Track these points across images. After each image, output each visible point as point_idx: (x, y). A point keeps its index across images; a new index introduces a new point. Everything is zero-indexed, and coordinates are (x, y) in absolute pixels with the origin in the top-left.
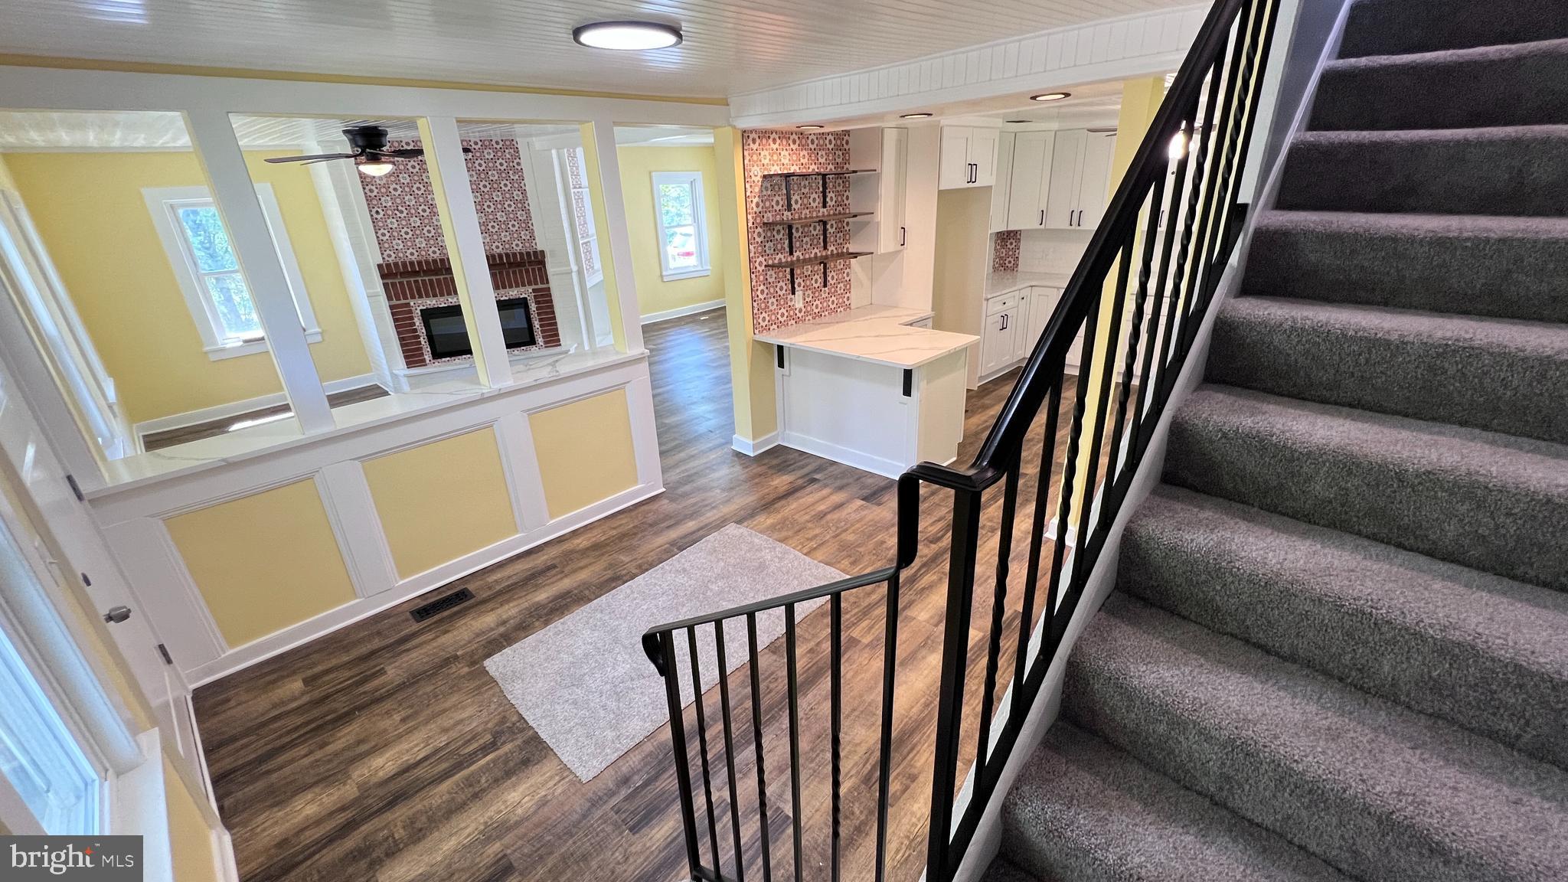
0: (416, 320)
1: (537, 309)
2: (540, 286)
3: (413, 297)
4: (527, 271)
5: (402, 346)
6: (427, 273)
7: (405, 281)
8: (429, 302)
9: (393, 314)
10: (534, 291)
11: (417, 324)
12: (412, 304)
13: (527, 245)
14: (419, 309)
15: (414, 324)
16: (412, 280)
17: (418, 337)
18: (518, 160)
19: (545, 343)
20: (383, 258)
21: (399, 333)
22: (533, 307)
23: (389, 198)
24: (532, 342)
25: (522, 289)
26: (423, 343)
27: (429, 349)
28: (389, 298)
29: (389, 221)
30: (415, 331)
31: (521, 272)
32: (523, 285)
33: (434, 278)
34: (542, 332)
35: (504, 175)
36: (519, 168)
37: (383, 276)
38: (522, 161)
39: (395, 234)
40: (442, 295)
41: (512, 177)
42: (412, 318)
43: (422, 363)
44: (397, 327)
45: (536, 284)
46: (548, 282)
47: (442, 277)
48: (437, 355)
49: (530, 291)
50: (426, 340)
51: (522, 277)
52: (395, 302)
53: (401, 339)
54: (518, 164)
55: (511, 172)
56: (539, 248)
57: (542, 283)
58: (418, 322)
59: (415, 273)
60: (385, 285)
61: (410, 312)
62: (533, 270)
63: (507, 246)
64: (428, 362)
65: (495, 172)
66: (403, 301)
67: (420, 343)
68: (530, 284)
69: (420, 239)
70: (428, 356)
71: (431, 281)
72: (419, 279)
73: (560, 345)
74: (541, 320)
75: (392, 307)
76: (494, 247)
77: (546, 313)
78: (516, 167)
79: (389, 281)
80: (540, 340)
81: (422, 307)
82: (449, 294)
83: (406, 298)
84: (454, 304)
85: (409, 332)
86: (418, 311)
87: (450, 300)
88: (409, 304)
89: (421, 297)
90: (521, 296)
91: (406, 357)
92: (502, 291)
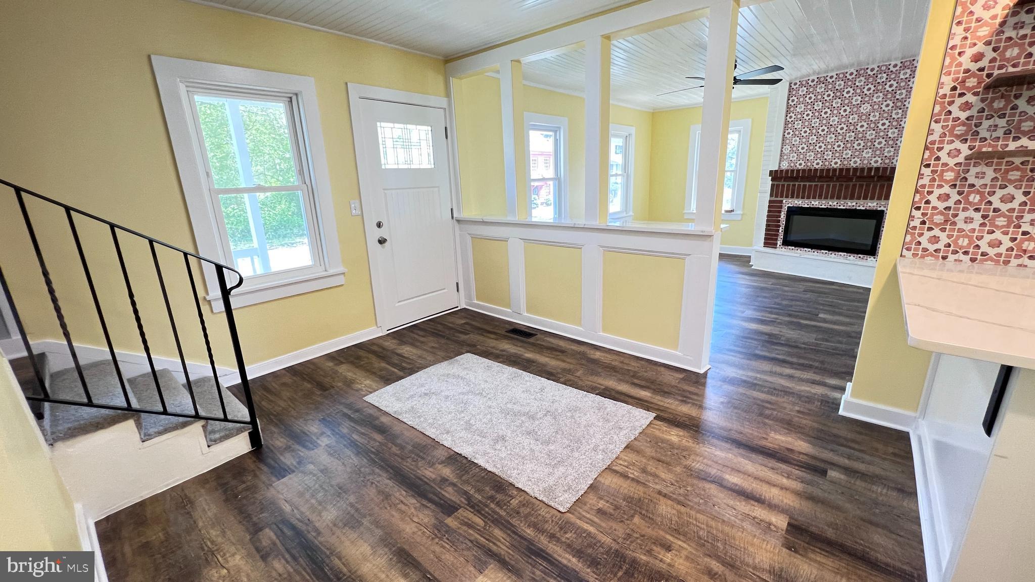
0: (782, 213)
3: (787, 197)
5: (766, 230)
7: (786, 184)
8: (796, 202)
9: (769, 207)
11: (782, 217)
12: (784, 201)
14: (788, 206)
15: (780, 216)
16: (791, 183)
17: (779, 226)
20: (780, 166)
21: (768, 221)
23: (801, 122)
24: (872, 253)
25: (883, 202)
26: (780, 231)
27: (782, 237)
28: (771, 195)
29: (794, 139)
30: (779, 221)
33: (808, 184)
37: (773, 180)
39: (795, 149)
40: (808, 198)
42: (780, 212)
43: (774, 246)
44: (768, 216)
47: (814, 184)
48: (786, 243)
50: (783, 230)
52: (773, 198)
53: (768, 225)
58: (783, 216)
59: (793, 179)
60: (773, 186)
61: (781, 207)
64: (778, 246)
66: (779, 199)
67: (778, 231)
69: (811, 153)
70: (779, 242)
71: (805, 186)
72: (797, 183)
75: (770, 202)
76: (872, 162)
79: (776, 183)
81: (790, 205)
82: (814, 198)
83: (782, 197)
84: (815, 206)
85: (774, 221)
86: (786, 208)
87: (813, 203)
88: (782, 201)
89: (793, 197)
90: (879, 209)
91: (765, 239)
92: (861, 202)
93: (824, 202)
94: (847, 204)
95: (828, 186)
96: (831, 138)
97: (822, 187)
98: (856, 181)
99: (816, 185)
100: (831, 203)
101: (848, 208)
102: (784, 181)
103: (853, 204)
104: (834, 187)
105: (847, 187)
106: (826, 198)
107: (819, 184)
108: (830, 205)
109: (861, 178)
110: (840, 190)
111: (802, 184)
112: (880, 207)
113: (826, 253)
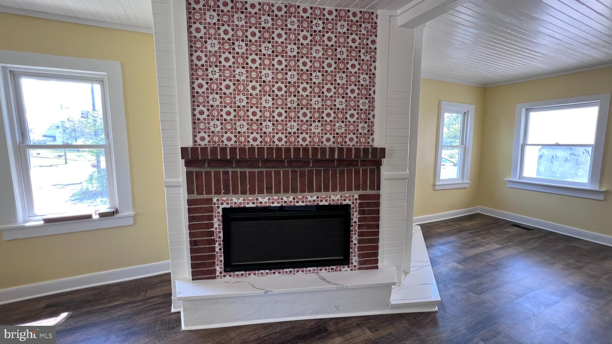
0: (215, 220)
1: (360, 220)
2: (369, 192)
3: (218, 192)
4: (357, 173)
5: (192, 251)
6: (241, 163)
7: (213, 171)
8: (235, 200)
9: (190, 211)
10: (361, 197)
11: (216, 225)
12: (215, 200)
13: (362, 140)
14: (221, 207)
15: (212, 225)
16: (222, 170)
17: (213, 242)
18: (373, 37)
19: (361, 263)
20: (195, 141)
21: (191, 235)
22: (355, 217)
23: (217, 69)
24: (345, 261)
25: (347, 194)
26: (217, 250)
27: (222, 259)
28: (190, 191)
29: (211, 97)
30: (212, 234)
31: (349, 173)
32: (349, 189)
33: (247, 170)
34: (360, 249)
35: (354, 53)
36: (373, 47)
37: (188, 164)
38: (378, 40)
39: (215, 113)
40: (252, 192)
41: (363, 57)
42: (211, 218)
43: (210, 275)
44: (190, 227)
45: (365, 189)
46: (379, 188)
47: (256, 170)
48: (230, 267)
49: (356, 196)
50: (222, 247)
51: (350, 180)
52: (195, 196)
53: (193, 243)
54: (373, 42)
55: (363, 51)
56: (377, 144)
57: (372, 188)
58: (217, 223)
59: (226, 163)
60: (189, 175)
61: (211, 210)
62: (365, 171)
63: (340, 140)
64: (218, 273)
65: (344, 50)
66: (205, 196)
67: (213, 249)
68: (357, 188)
69: (242, 122)
70: (219, 268)
71: (243, 174)
72: (230, 170)
73: (377, 268)
74: (360, 234)
75: (190, 202)
76: (324, 140)
77: (369, 226)
78: (370, 45)
79: (194, 170)
80: (355, 260)
81: (225, 206)
82: (261, 192)
83: (209, 192)
84: (263, 205)
85: (203, 234)
86: (220, 210)
87: (260, 199)
88: (211, 200)
89: (227, 192)
90: (344, 203)
91: (193, 266)
92: (323, 194)
93: (276, 198)
94: (307, 198)
95: (277, 174)
96: (267, 102)
97: (269, 174)
98: (313, 167)
99: (260, 173)
100: (285, 199)
101: (308, 204)
102: (209, 166)
103: (315, 198)
104: (286, 174)
105: (302, 175)
106: (278, 191)
107: (264, 170)
108: (285, 202)
109: (316, 161)
110: (294, 179)
111: (239, 170)
112: (345, 200)
113: (291, 272)
